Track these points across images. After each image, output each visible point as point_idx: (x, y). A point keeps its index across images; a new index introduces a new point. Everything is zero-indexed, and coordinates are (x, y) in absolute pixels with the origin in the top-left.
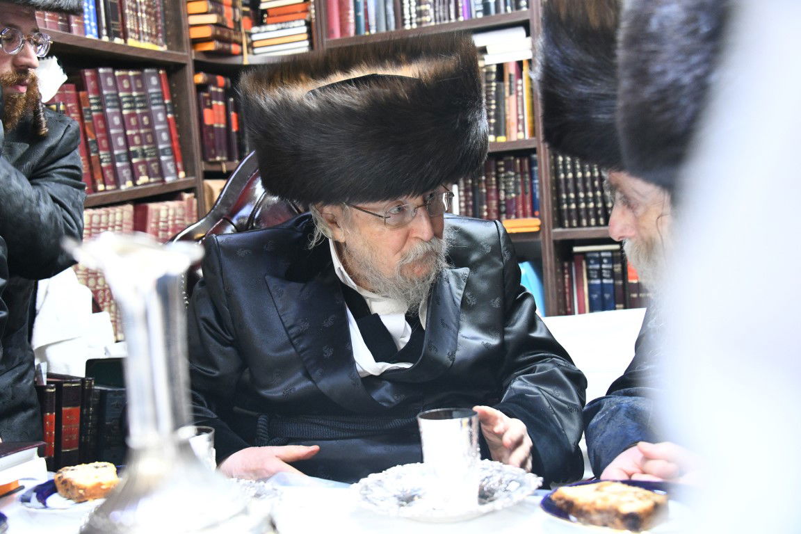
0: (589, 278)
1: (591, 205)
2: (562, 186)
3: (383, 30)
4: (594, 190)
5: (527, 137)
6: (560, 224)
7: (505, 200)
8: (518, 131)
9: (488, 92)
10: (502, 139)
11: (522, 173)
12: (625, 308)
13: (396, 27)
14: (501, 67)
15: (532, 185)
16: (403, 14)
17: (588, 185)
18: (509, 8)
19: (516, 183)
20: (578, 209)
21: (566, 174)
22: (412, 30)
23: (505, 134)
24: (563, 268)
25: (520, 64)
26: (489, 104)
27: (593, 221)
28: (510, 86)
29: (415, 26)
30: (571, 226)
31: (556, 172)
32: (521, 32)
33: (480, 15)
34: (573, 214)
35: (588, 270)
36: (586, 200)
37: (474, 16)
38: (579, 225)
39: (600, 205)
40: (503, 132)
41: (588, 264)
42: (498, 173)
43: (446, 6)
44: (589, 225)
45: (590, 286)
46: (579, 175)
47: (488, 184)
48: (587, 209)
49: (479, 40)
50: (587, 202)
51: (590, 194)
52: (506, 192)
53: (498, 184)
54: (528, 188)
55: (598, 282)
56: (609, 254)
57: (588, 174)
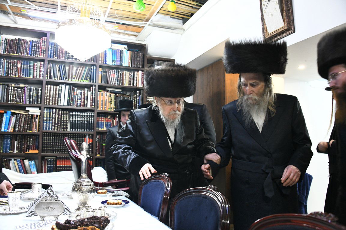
0: (48, 165)
1: (50, 148)
2: (44, 144)
3: (2, 102)
4: (51, 145)
5: (37, 132)
6: (42, 152)
7: (29, 145)
8: (35, 130)
9: (28, 120)
10: (31, 132)
11: (34, 140)
12: (55, 172)
13: (6, 102)
14: (32, 115)
15: (36, 143)
16: (8, 99)
17: (50, 144)
18: (35, 103)
19: (32, 142)
20: (47, 149)
21: (45, 141)
22: (10, 103)
23: (32, 131)
24: (42, 162)
25: (37, 116)
26: (28, 123)
27: (50, 152)
28: (34, 120)
29: (11, 103)
30: (45, 153)
31: (43, 141)
32: (38, 109)
33: (28, 103)
34: (46, 150)
35: (48, 163)
36: (49, 147)
37: (26, 103)
38: (47, 153)
39: (52, 149)
40: (31, 130)
41: (48, 161)
42: (28, 139)
43: (20, 99)
44: (49, 153)
45: (47, 166)
46: (48, 141)
47: (25, 141)
48: (49, 149)
49: (27, 109)
50: (49, 148)
51: (50, 146)
52: (29, 144)
53: (27, 141)
54: (35, 143)
55: (49, 165)
56: (53, 159)
57: (50, 142)
